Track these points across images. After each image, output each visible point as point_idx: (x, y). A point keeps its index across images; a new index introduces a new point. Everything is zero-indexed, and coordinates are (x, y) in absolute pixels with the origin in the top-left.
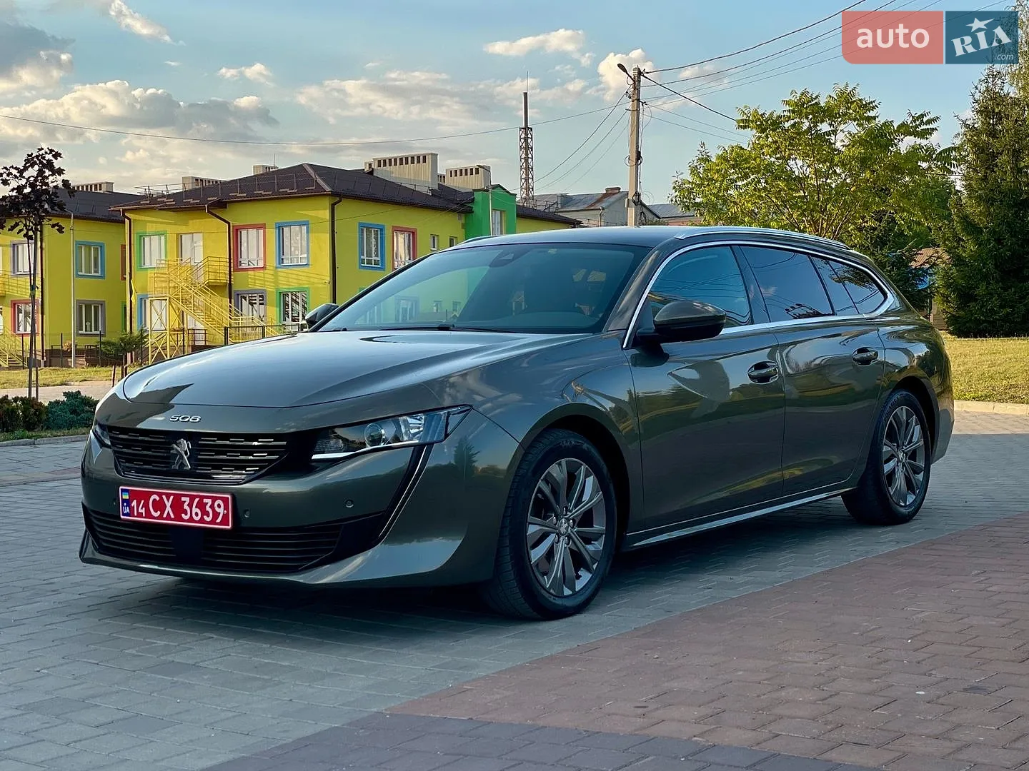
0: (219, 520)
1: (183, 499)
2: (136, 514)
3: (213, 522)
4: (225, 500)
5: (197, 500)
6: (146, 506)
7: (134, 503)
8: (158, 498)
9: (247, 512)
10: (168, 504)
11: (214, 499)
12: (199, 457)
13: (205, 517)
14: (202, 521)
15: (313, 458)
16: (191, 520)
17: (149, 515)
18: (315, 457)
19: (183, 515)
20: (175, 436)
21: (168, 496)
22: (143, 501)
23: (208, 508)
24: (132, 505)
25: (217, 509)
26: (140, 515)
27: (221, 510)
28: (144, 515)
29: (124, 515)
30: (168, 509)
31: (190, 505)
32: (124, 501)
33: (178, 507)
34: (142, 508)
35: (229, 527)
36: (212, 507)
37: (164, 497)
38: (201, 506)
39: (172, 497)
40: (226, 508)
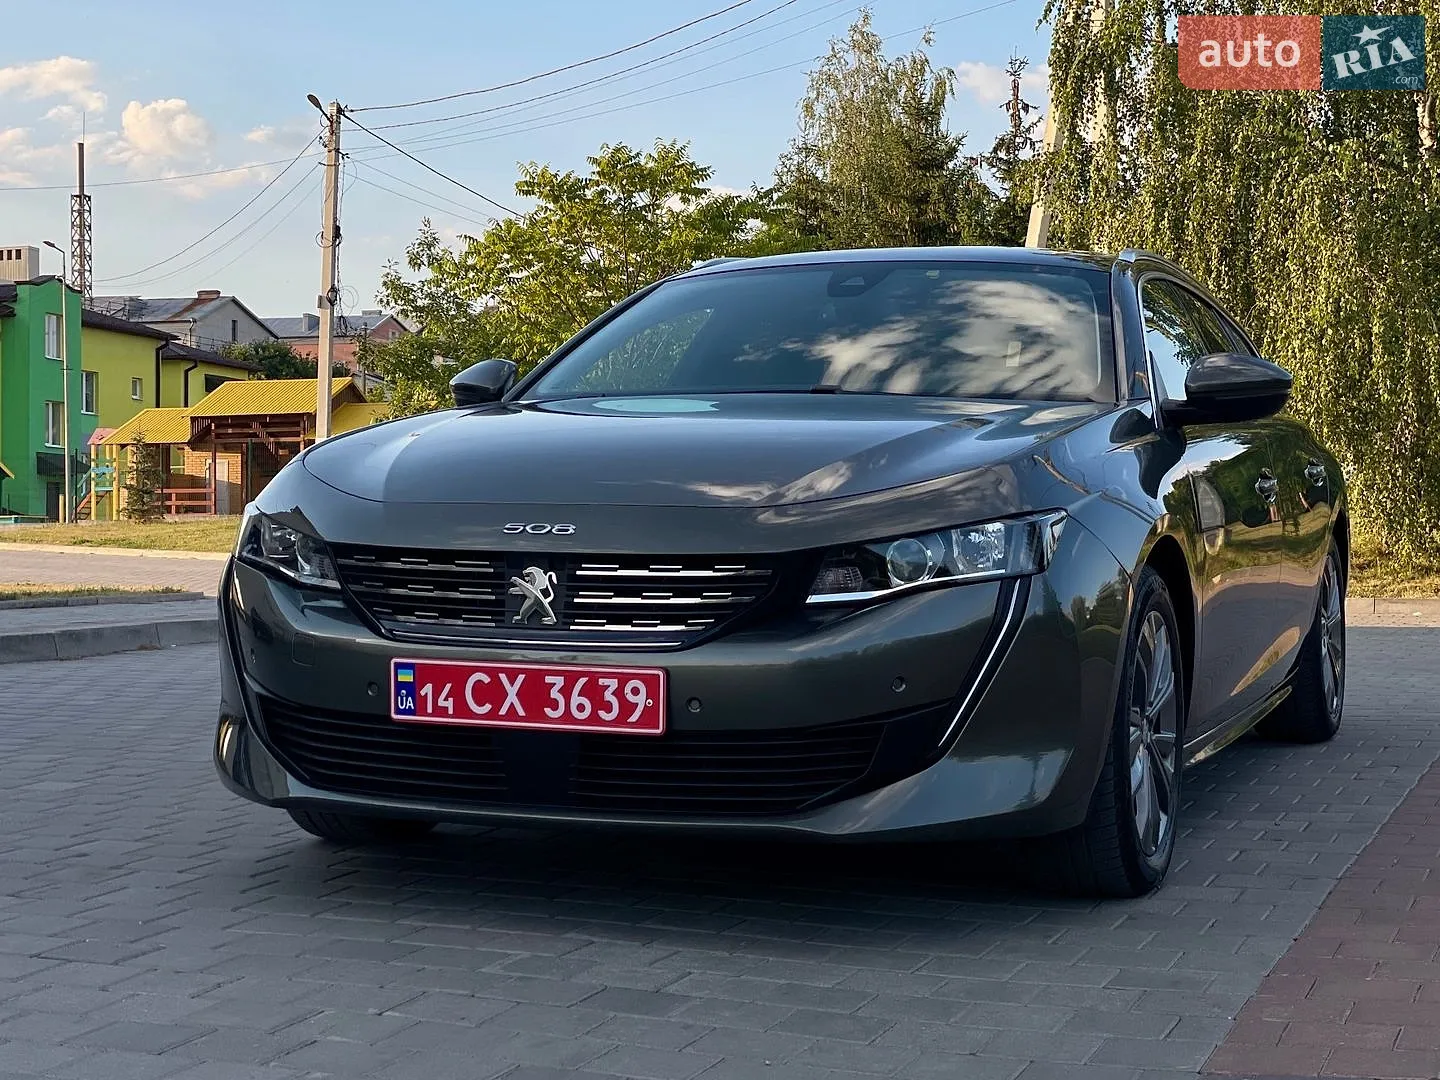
0: (634, 718)
1: (549, 679)
2: (430, 710)
3: (621, 720)
4: (651, 682)
5: (583, 681)
6: (458, 694)
7: (428, 689)
8: (486, 679)
9: (695, 704)
10: (512, 691)
11: (623, 680)
12: (576, 600)
13: (602, 714)
14: (594, 719)
15: (808, 601)
16: (567, 717)
17: (462, 709)
18: (812, 599)
19: (548, 711)
20: (519, 562)
21: (512, 675)
22: (449, 686)
23: (609, 696)
24: (423, 693)
25: (631, 698)
26: (440, 711)
27: (641, 700)
28: (451, 712)
29: (398, 711)
30: (512, 698)
31: (566, 692)
32: (400, 686)
33: (535, 694)
34: (446, 699)
35: (659, 731)
36: (619, 693)
37: (503, 677)
38: (593, 691)
39: (521, 677)
40: (652, 693)
